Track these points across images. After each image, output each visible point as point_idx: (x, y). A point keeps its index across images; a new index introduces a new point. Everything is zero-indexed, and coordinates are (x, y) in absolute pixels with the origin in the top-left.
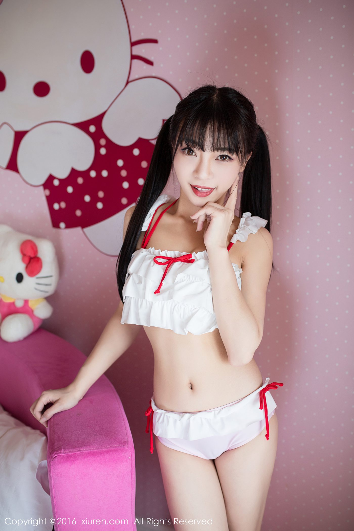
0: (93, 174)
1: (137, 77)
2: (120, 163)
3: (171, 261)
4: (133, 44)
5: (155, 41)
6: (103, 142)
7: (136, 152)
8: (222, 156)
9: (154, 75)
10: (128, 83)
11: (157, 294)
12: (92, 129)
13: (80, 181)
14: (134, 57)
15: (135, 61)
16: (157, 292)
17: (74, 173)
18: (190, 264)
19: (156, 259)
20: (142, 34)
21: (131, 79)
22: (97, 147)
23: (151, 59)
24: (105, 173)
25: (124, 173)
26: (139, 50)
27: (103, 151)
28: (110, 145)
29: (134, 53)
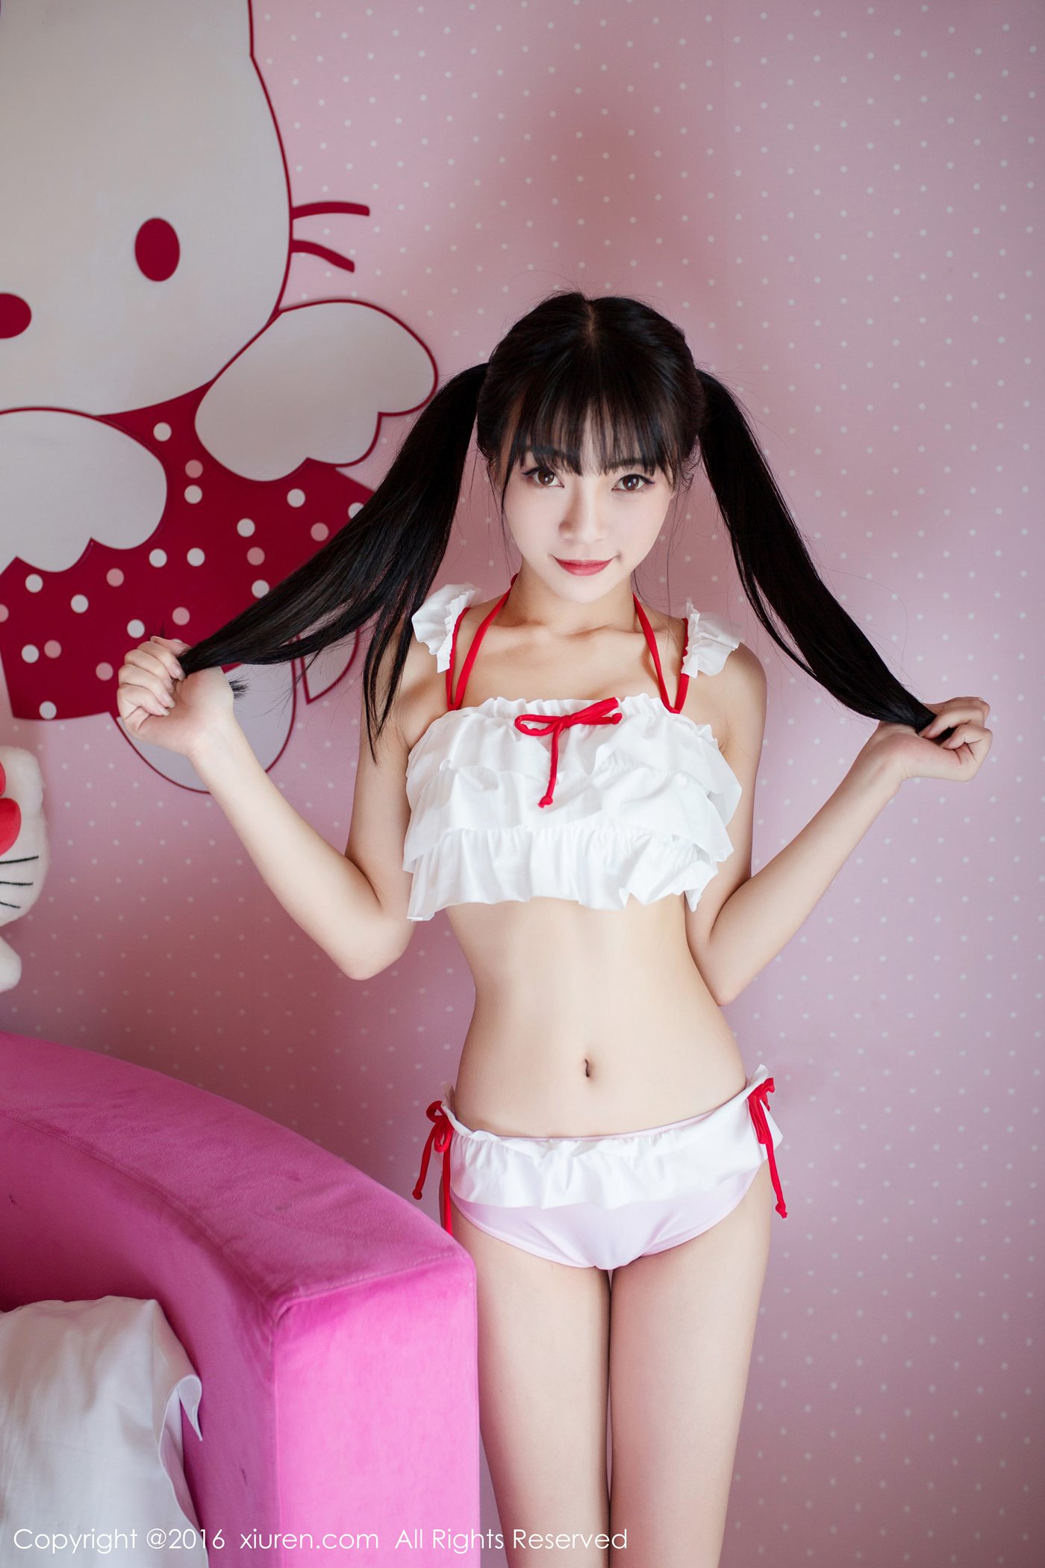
0: (158, 558)
1: (305, 297)
2: (246, 528)
3: (555, 727)
4: (296, 213)
5: (363, 210)
6: (194, 468)
7: (296, 498)
8: (627, 480)
9: (354, 295)
10: (277, 313)
11: (546, 806)
12: (162, 432)
13: (115, 577)
14: (296, 246)
15: (299, 257)
16: (546, 801)
17: (97, 556)
18: (611, 726)
19: (522, 723)
20: (325, 189)
21: (284, 304)
22: (176, 483)
23: (349, 254)
24: (196, 557)
25: (256, 556)
26: (313, 229)
27: (193, 495)
28: (216, 476)
29: (298, 236)
